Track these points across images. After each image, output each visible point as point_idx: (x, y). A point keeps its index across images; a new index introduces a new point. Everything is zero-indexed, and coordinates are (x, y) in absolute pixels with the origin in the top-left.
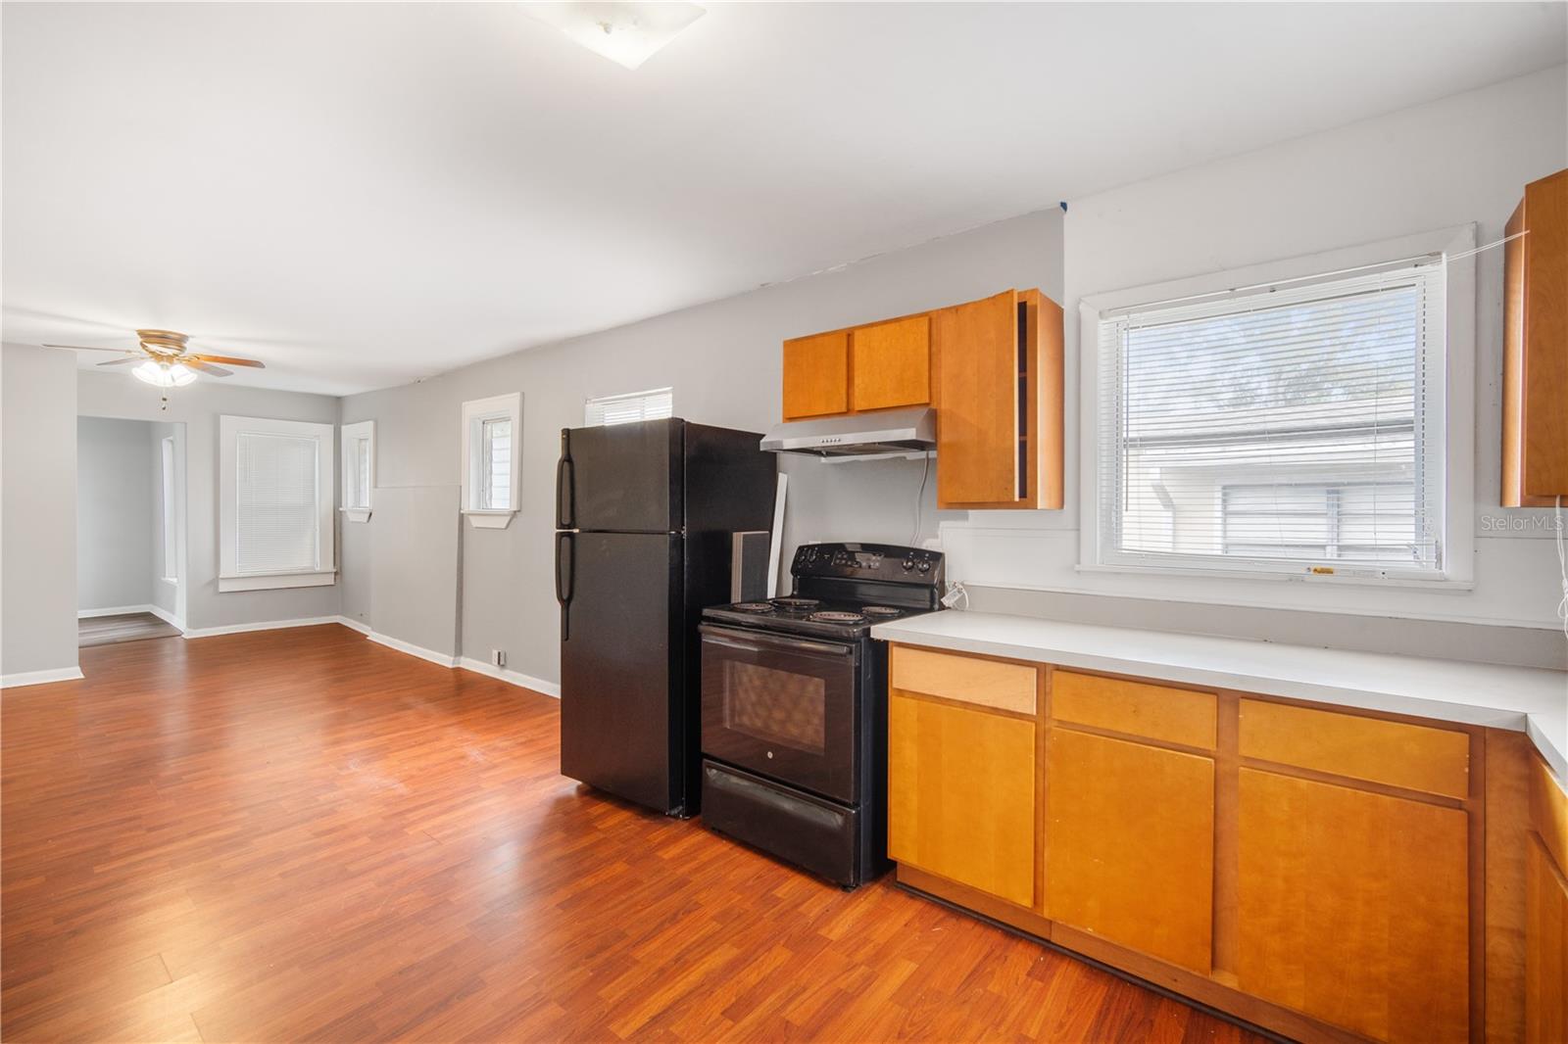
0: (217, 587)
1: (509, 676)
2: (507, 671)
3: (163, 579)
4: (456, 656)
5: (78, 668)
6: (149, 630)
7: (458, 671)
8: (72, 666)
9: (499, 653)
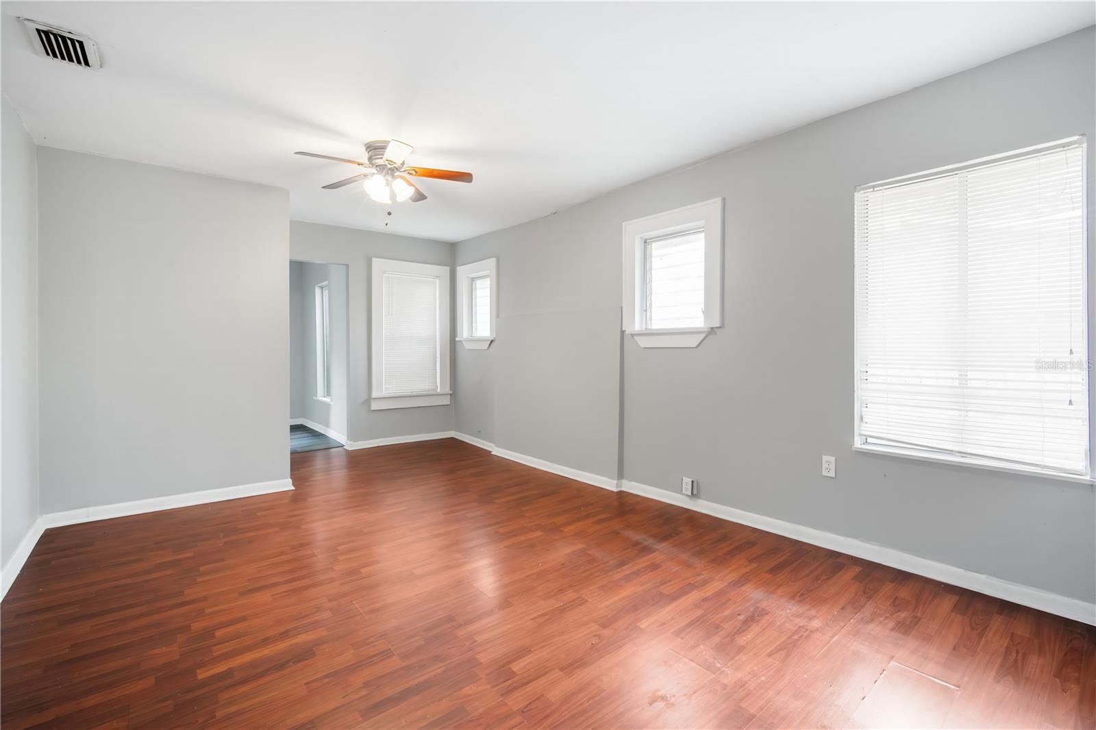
0: (370, 406)
1: (703, 507)
2: (700, 501)
3: (315, 398)
4: (618, 479)
5: (290, 481)
6: (312, 441)
7: (621, 495)
8: (285, 478)
9: (693, 482)
